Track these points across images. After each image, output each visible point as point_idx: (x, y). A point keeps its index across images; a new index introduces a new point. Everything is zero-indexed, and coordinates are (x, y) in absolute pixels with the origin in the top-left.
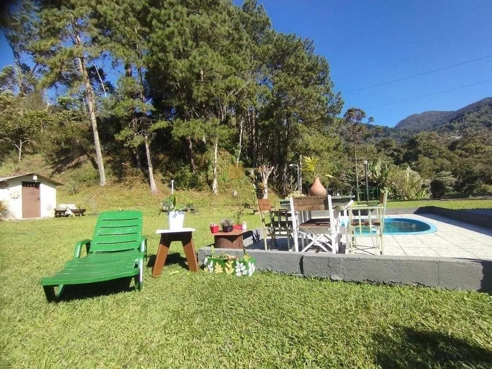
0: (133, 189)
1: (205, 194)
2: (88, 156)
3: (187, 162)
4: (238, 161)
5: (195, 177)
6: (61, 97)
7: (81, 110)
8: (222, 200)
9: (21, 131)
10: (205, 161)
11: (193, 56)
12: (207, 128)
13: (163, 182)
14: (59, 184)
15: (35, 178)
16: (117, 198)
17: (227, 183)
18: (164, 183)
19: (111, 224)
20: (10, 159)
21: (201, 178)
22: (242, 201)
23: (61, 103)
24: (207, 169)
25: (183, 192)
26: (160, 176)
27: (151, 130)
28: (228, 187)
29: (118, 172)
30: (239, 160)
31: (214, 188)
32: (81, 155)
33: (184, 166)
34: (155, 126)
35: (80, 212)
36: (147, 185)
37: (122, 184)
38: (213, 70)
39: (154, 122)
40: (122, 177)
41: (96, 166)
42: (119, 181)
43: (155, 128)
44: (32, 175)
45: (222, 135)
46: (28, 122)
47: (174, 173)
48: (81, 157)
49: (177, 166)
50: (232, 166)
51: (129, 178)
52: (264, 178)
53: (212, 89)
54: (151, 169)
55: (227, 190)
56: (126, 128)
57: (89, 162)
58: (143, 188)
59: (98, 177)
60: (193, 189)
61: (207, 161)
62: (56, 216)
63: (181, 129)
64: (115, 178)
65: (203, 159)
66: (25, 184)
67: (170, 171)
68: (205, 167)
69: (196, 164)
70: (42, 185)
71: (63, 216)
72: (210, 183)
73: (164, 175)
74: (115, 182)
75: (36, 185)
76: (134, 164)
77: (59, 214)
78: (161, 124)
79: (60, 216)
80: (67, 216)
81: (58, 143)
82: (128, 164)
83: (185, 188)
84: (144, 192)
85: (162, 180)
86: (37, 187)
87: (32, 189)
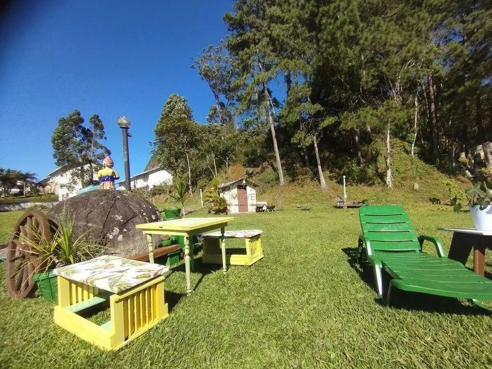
0: (306, 187)
1: (377, 189)
2: (268, 162)
3: (353, 155)
4: (413, 148)
5: (363, 171)
6: (245, 120)
7: (258, 126)
8: (399, 194)
9: (226, 150)
10: (372, 153)
11: (364, 39)
12: (379, 114)
13: (331, 178)
14: (257, 186)
15: (244, 182)
16: (293, 196)
17: (403, 175)
18: (332, 180)
20: (222, 171)
21: (370, 171)
22: (427, 196)
23: (245, 124)
24: (376, 161)
25: (352, 188)
26: (327, 172)
27: (320, 128)
28: (403, 179)
29: (292, 174)
30: (414, 146)
31: (387, 181)
32: (263, 162)
33: (350, 161)
34: (324, 124)
35: (271, 208)
36: (317, 182)
37: (295, 183)
38: (388, 44)
39: (322, 121)
40: (295, 177)
41: (275, 169)
42: (293, 181)
43: (324, 126)
44: (242, 180)
45: (399, 119)
46: (230, 142)
47: (340, 169)
48: (264, 164)
49: (343, 161)
50: (404, 154)
51: (300, 177)
53: (384, 69)
54: (320, 167)
55: (402, 182)
56: (298, 132)
57: (270, 166)
58: (314, 185)
59: (278, 179)
60: (363, 184)
61: (374, 153)
62: (257, 211)
63: (349, 122)
64: (289, 179)
65: (370, 151)
66: (239, 187)
67: (337, 167)
68: (374, 159)
69: (363, 156)
70: (248, 188)
71: (261, 211)
72: (382, 176)
73: (331, 172)
74: (290, 182)
75: (244, 187)
76: (304, 164)
77: (259, 209)
78: (329, 121)
79: (259, 211)
80: (263, 211)
81: (247, 155)
82: (298, 165)
83: (354, 184)
84: (316, 189)
85: (330, 177)
86: (245, 189)
87: (242, 190)
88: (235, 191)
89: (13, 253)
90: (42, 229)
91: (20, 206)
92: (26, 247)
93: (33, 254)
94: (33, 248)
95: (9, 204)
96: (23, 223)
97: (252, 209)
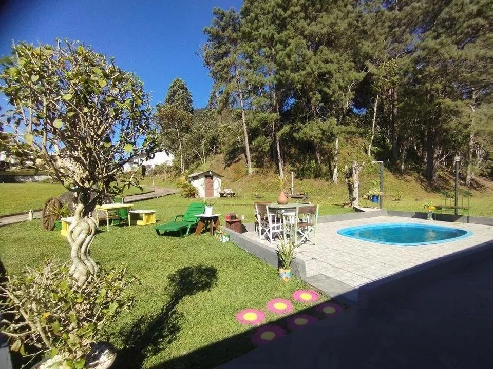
1: (325, 183)
4: (369, 149)
5: (319, 168)
8: (341, 189)
9: (214, 139)
14: (222, 177)
15: (210, 173)
19: (193, 209)
20: (209, 158)
29: (260, 166)
44: (209, 171)
52: (354, 174)
54: (280, 163)
62: (221, 197)
66: (206, 177)
70: (214, 178)
74: (257, 173)
75: (211, 177)
77: (222, 195)
79: (223, 197)
80: (226, 197)
86: (212, 178)
87: (209, 180)
88: (203, 180)
89: (44, 214)
90: (57, 205)
91: (34, 179)
92: (50, 211)
93: (53, 215)
94: (53, 212)
95: (24, 176)
96: (49, 202)
97: (216, 194)
